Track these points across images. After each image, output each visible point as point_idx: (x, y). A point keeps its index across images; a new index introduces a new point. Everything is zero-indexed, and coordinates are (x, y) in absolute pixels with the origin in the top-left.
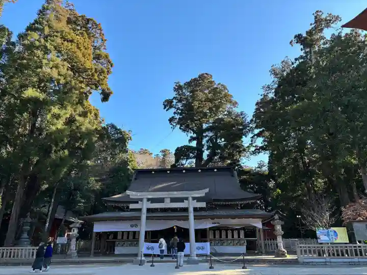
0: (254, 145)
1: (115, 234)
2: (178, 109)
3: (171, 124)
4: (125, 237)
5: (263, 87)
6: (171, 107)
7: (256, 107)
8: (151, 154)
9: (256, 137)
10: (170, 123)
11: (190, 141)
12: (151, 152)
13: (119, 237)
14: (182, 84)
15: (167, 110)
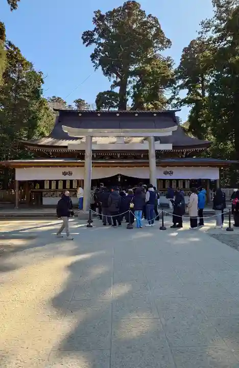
0: (176, 97)
1: (42, 183)
2: (100, 44)
3: (94, 62)
4: (53, 187)
5: (202, 23)
6: (92, 41)
7: (183, 53)
8: (65, 102)
9: (179, 88)
10: (92, 60)
11: (113, 87)
12: (64, 101)
13: (47, 186)
14: (103, 13)
15: (87, 46)
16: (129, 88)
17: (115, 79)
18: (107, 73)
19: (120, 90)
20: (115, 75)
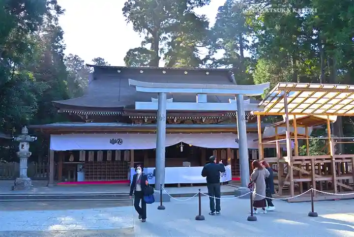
11: (143, 43)
13: (82, 158)
16: (162, 45)
17: (146, 35)
18: (137, 28)
19: (152, 47)
20: (146, 31)
